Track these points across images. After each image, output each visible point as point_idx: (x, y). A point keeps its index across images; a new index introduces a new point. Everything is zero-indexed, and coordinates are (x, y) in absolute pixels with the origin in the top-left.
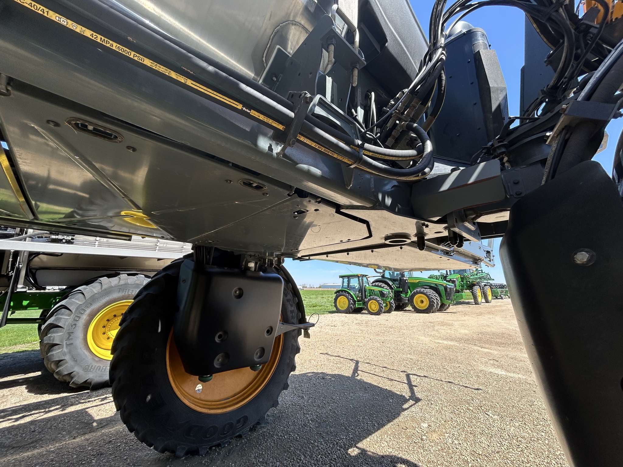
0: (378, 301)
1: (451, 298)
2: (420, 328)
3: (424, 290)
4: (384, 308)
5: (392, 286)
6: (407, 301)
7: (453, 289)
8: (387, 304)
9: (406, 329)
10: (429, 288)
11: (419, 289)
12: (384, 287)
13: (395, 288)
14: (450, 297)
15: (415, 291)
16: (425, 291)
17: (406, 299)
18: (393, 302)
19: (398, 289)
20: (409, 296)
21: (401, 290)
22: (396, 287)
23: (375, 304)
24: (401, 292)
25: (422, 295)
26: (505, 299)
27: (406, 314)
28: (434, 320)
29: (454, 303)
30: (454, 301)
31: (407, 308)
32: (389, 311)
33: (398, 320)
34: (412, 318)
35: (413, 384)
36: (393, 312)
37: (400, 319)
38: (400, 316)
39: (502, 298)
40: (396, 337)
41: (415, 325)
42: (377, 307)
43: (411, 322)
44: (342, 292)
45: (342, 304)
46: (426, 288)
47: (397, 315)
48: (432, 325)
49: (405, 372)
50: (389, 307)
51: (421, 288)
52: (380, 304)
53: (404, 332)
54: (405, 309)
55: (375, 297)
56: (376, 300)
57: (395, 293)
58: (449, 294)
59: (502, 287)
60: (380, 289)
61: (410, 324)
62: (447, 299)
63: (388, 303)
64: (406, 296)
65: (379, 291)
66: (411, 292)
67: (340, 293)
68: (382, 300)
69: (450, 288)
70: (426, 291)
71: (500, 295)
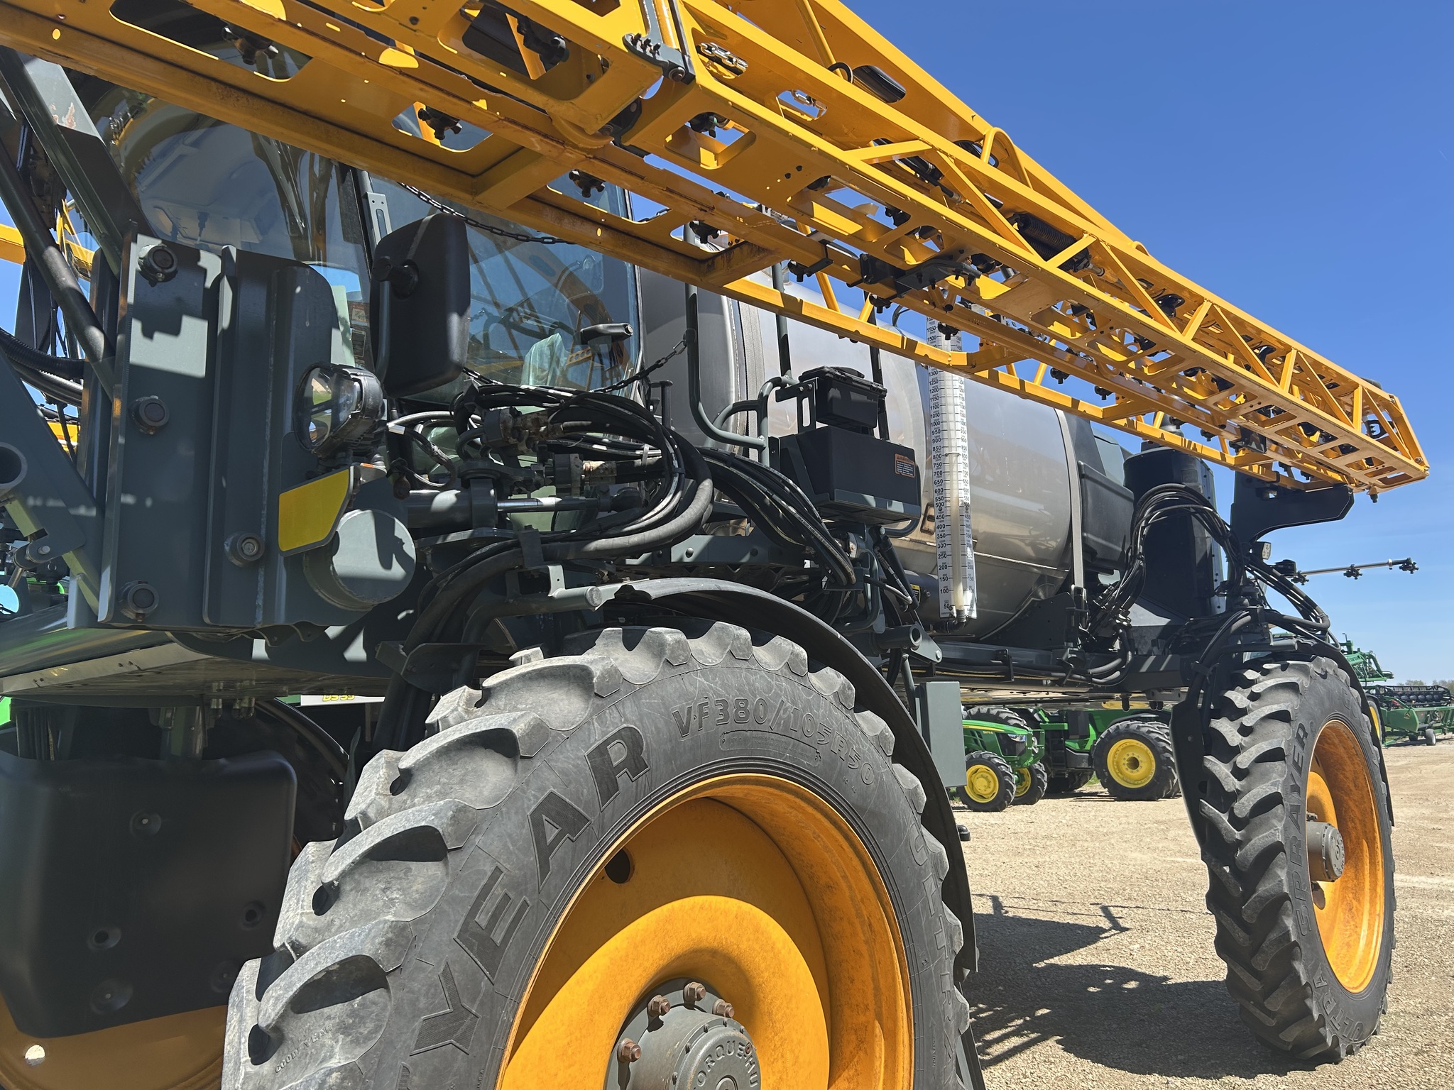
0: (995, 767)
2: (1128, 836)
3: (1139, 727)
4: (1015, 787)
5: (1036, 715)
6: (1085, 765)
8: (1021, 776)
9: (1089, 839)
10: (1155, 719)
11: (1124, 724)
12: (1008, 718)
13: (1045, 722)
15: (1112, 729)
16: (1145, 727)
17: (1083, 757)
18: (1042, 769)
19: (1056, 725)
20: (1092, 747)
21: (1066, 726)
22: (1046, 720)
23: (986, 778)
24: (1067, 735)
25: (1134, 742)
26: (1439, 745)
27: (1084, 804)
28: (1171, 817)
31: (1086, 788)
32: (1029, 798)
33: (1064, 821)
34: (1103, 814)
35: (1116, 916)
36: (1041, 802)
37: (1067, 818)
38: (1066, 812)
39: (1428, 742)
40: (1067, 855)
41: (1114, 830)
42: (992, 785)
43: (1103, 824)
46: (1145, 720)
47: (1055, 809)
48: (1162, 827)
49: (1098, 904)
50: (1028, 783)
51: (1131, 720)
52: (1001, 775)
53: (1086, 844)
54: (1077, 791)
55: (987, 754)
56: (988, 763)
57: (1047, 740)
59: (1433, 699)
60: (1001, 728)
61: (1101, 829)
63: (1026, 770)
64: (1082, 746)
65: (997, 734)
66: (1098, 734)
68: (1008, 763)
70: (1146, 729)
71: (1423, 729)
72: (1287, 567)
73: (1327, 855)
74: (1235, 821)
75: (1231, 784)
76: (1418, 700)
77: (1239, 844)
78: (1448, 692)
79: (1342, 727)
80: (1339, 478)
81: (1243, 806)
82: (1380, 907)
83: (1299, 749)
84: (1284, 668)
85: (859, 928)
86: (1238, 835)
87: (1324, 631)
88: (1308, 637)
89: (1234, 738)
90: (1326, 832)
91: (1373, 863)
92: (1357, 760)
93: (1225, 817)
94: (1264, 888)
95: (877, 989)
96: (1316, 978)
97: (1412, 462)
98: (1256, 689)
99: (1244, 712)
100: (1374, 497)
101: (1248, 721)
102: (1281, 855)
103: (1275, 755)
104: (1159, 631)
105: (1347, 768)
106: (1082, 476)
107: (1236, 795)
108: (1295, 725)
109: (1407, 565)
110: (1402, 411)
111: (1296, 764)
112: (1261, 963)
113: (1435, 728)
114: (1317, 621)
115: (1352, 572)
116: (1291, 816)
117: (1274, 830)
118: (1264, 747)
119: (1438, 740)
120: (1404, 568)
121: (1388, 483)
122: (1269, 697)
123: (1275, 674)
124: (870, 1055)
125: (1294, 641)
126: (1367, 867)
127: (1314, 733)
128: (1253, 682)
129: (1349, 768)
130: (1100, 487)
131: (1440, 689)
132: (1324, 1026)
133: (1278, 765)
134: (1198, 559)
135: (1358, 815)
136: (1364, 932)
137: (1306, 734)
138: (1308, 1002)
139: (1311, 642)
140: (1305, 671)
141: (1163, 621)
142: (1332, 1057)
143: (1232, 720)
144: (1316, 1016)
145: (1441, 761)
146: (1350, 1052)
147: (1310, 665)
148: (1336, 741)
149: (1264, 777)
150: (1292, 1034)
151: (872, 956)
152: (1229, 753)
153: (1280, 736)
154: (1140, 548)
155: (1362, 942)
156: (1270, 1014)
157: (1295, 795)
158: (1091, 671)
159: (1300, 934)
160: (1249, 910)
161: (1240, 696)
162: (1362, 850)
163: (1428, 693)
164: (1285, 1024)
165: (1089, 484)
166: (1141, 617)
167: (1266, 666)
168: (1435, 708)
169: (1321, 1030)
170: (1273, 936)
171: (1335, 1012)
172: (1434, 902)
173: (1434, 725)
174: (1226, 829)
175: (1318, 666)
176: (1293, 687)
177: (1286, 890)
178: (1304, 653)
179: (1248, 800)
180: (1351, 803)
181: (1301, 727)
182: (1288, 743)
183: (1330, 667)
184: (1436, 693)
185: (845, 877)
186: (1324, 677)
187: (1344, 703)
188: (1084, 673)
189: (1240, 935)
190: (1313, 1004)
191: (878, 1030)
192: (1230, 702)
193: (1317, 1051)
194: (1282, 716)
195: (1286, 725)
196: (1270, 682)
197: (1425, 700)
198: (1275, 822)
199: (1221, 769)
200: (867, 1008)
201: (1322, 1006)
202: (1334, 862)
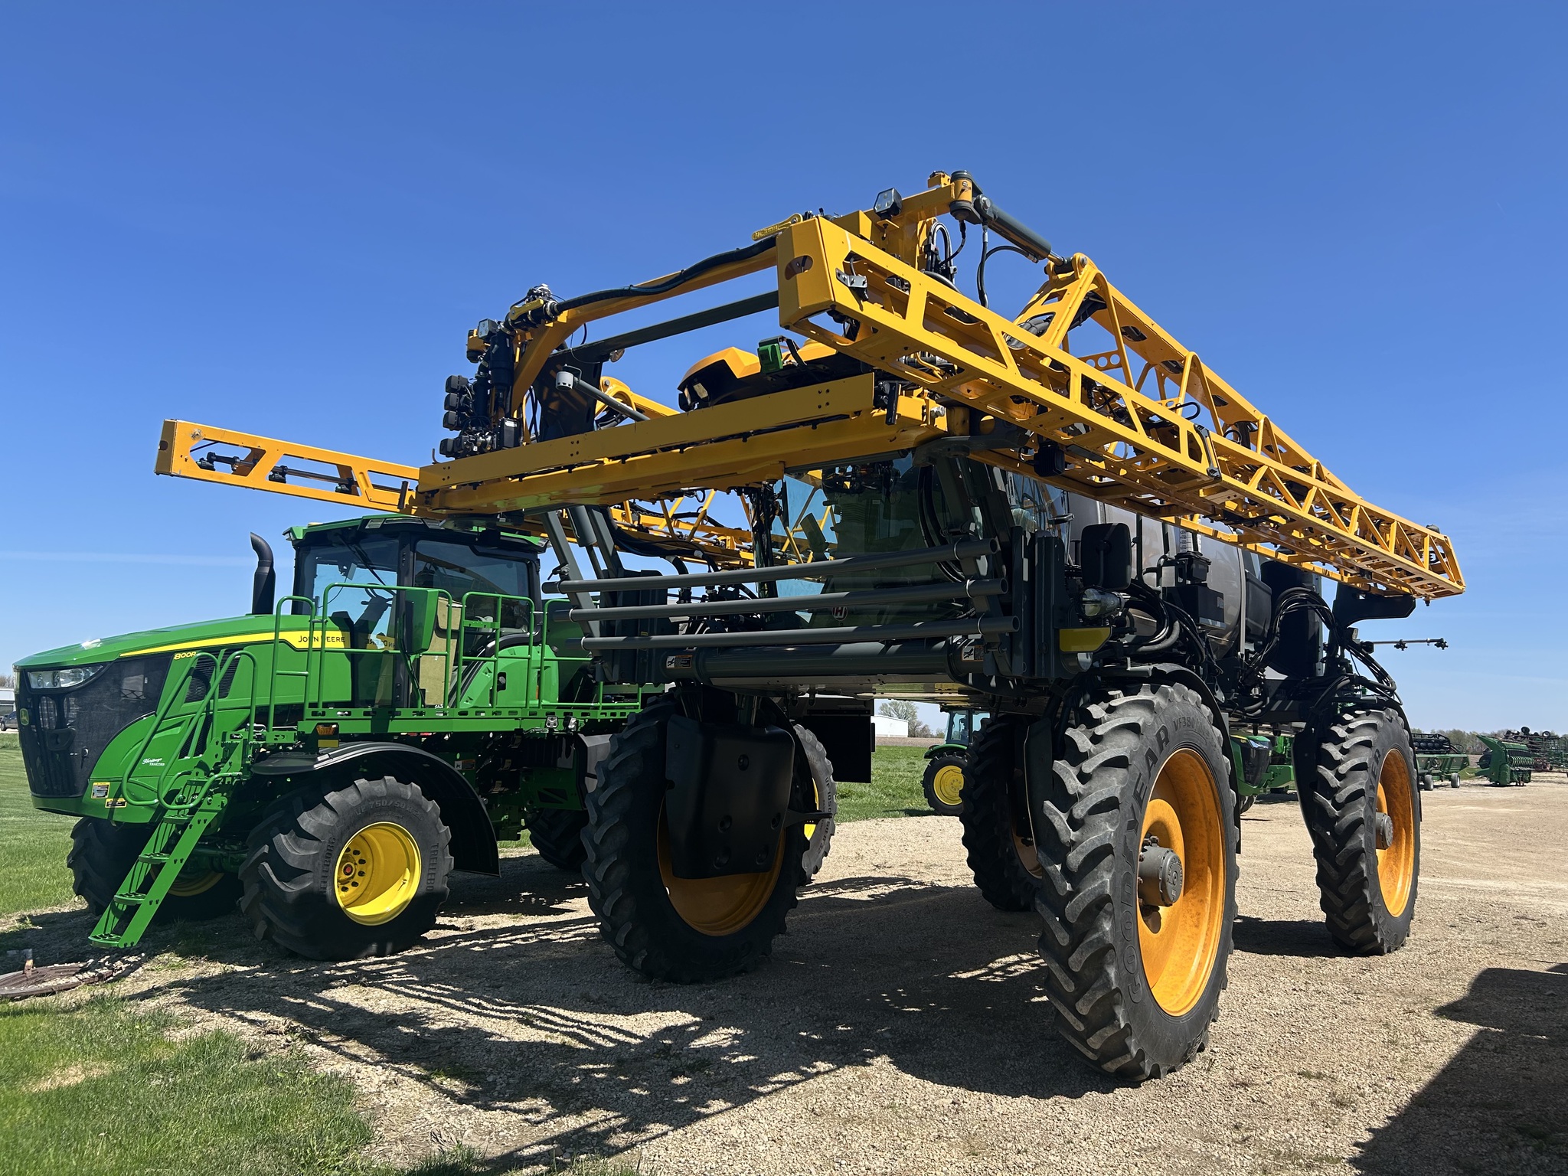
1: (1258, 777)
7: (1266, 751)
14: (1256, 775)
26: (1435, 791)
29: (1265, 791)
30: (1265, 787)
39: (1427, 787)
44: (952, 754)
45: (948, 791)
58: (1253, 766)
59: (1434, 747)
62: (1247, 781)
67: (943, 755)
69: (1258, 750)
71: (1423, 775)
72: (1369, 646)
73: (1384, 832)
74: (1335, 804)
75: (1335, 783)
76: (1420, 747)
77: (1337, 819)
78: (1449, 741)
79: (1398, 754)
80: (1408, 591)
81: (1341, 796)
82: (1410, 871)
83: (1375, 764)
84: (1368, 714)
85: (1204, 823)
86: (1337, 813)
87: (1392, 692)
88: (1383, 695)
89: (1337, 755)
90: (1383, 818)
91: (1408, 843)
92: (1404, 776)
93: (1329, 803)
94: (1351, 845)
95: (1209, 852)
96: (1375, 901)
97: (1455, 584)
98: (1351, 726)
99: (1344, 740)
100: (1428, 603)
101: (1346, 745)
102: (1362, 826)
103: (1362, 767)
104: (1280, 683)
105: (1397, 781)
106: (1247, 580)
107: (1337, 789)
108: (1374, 749)
109: (1441, 644)
110: (1451, 548)
111: (1373, 773)
112: (1344, 890)
113: (1434, 774)
114: (1388, 685)
115: (1401, 645)
116: (1369, 803)
117: (1359, 811)
118: (1356, 761)
119: (1435, 787)
120: (1438, 646)
121: (1438, 595)
122: (1358, 732)
123: (1362, 717)
124: (1205, 882)
125: (1375, 698)
126: (1404, 845)
127: (1384, 755)
128: (1349, 722)
129: (1398, 780)
130: (1256, 587)
131: (1441, 738)
132: (1377, 931)
133: (1363, 773)
134: (1310, 637)
135: (1401, 812)
136: (1399, 885)
137: (1379, 756)
138: (1370, 915)
139: (1385, 699)
140: (1380, 716)
141: (1283, 677)
142: (1379, 951)
143: (1335, 744)
144: (1373, 923)
145: (1438, 803)
146: (1389, 951)
147: (1384, 713)
148: (1393, 763)
149: (1355, 780)
150: (1358, 935)
151: (1209, 838)
152: (1333, 764)
153: (1365, 756)
154: (1278, 629)
155: (1398, 890)
156: (1346, 921)
157: (1372, 791)
158: (1246, 708)
159: (1368, 873)
160: (1340, 859)
161: (1341, 730)
162: (1401, 834)
163: (1430, 741)
164: (1354, 928)
165: (1250, 584)
166: (1271, 674)
167: (1357, 712)
168: (1435, 756)
169: (1375, 933)
170: (1353, 873)
171: (1383, 923)
172: (1436, 891)
173: (1434, 772)
174: (1330, 809)
175: (1388, 713)
176: (1373, 726)
177: (1363, 846)
178: (1380, 705)
179: (1345, 793)
180: (1397, 804)
181: (1377, 751)
182: (1370, 760)
183: (1393, 714)
184: (1436, 741)
185: (1203, 800)
186: (1391, 721)
187: (1401, 738)
188: (1242, 710)
189: (1333, 873)
190: (1372, 916)
191: (1209, 871)
192: (1335, 733)
193: (1370, 947)
194: (1367, 744)
195: (1369, 749)
196: (1360, 723)
197: (1427, 747)
198: (1359, 806)
199: (1329, 774)
200: (1204, 861)
201: (1377, 919)
202: (1387, 837)
